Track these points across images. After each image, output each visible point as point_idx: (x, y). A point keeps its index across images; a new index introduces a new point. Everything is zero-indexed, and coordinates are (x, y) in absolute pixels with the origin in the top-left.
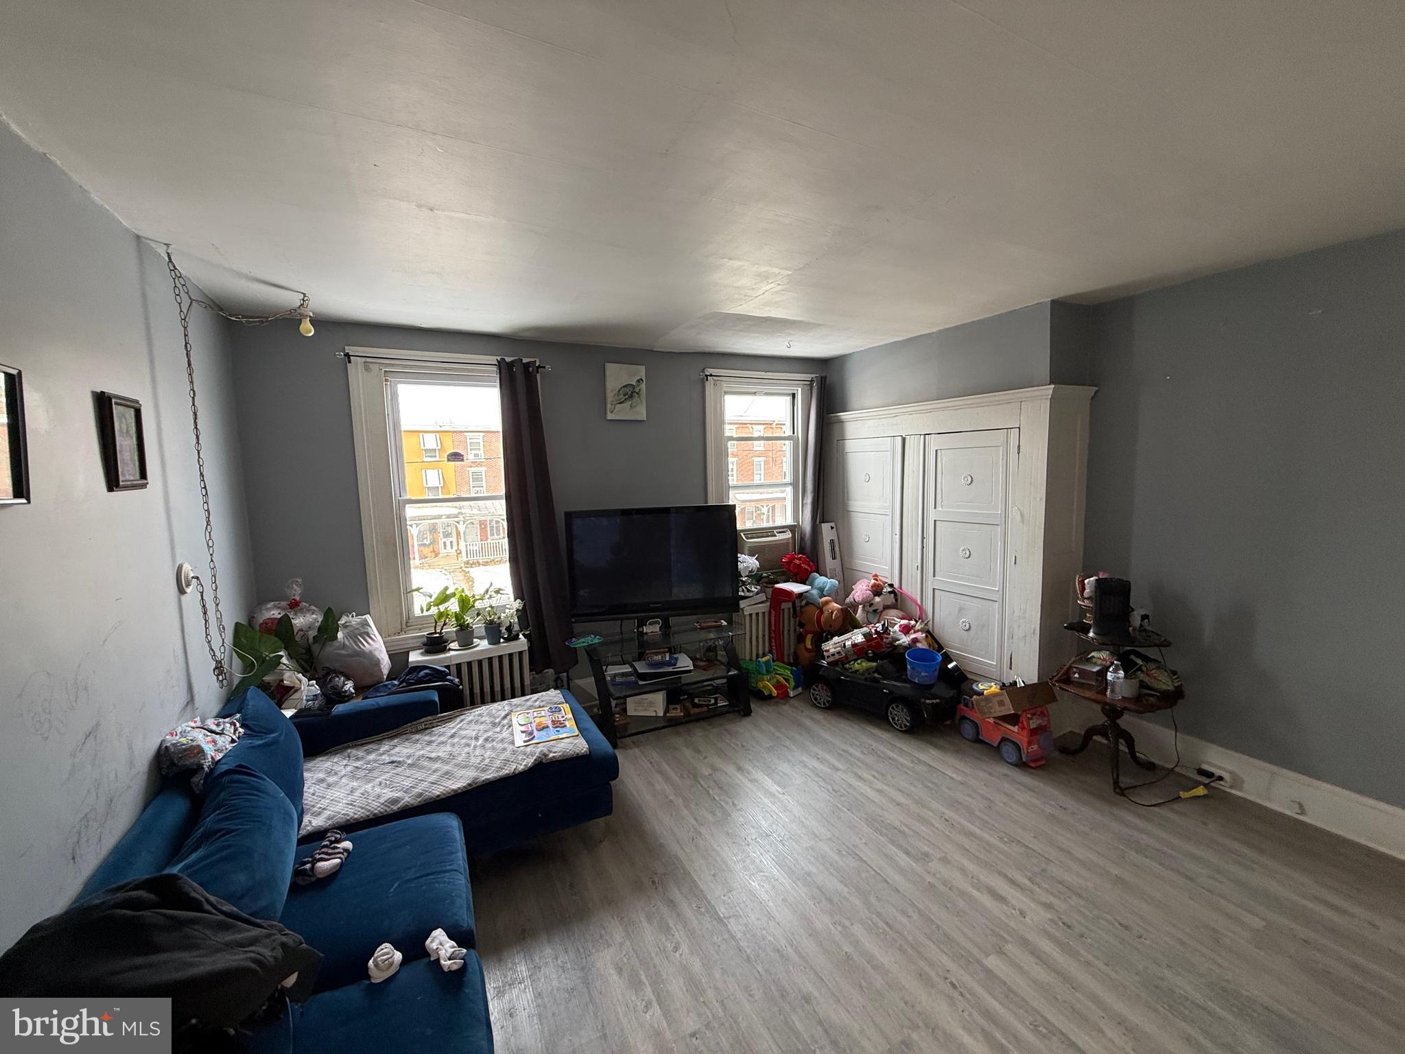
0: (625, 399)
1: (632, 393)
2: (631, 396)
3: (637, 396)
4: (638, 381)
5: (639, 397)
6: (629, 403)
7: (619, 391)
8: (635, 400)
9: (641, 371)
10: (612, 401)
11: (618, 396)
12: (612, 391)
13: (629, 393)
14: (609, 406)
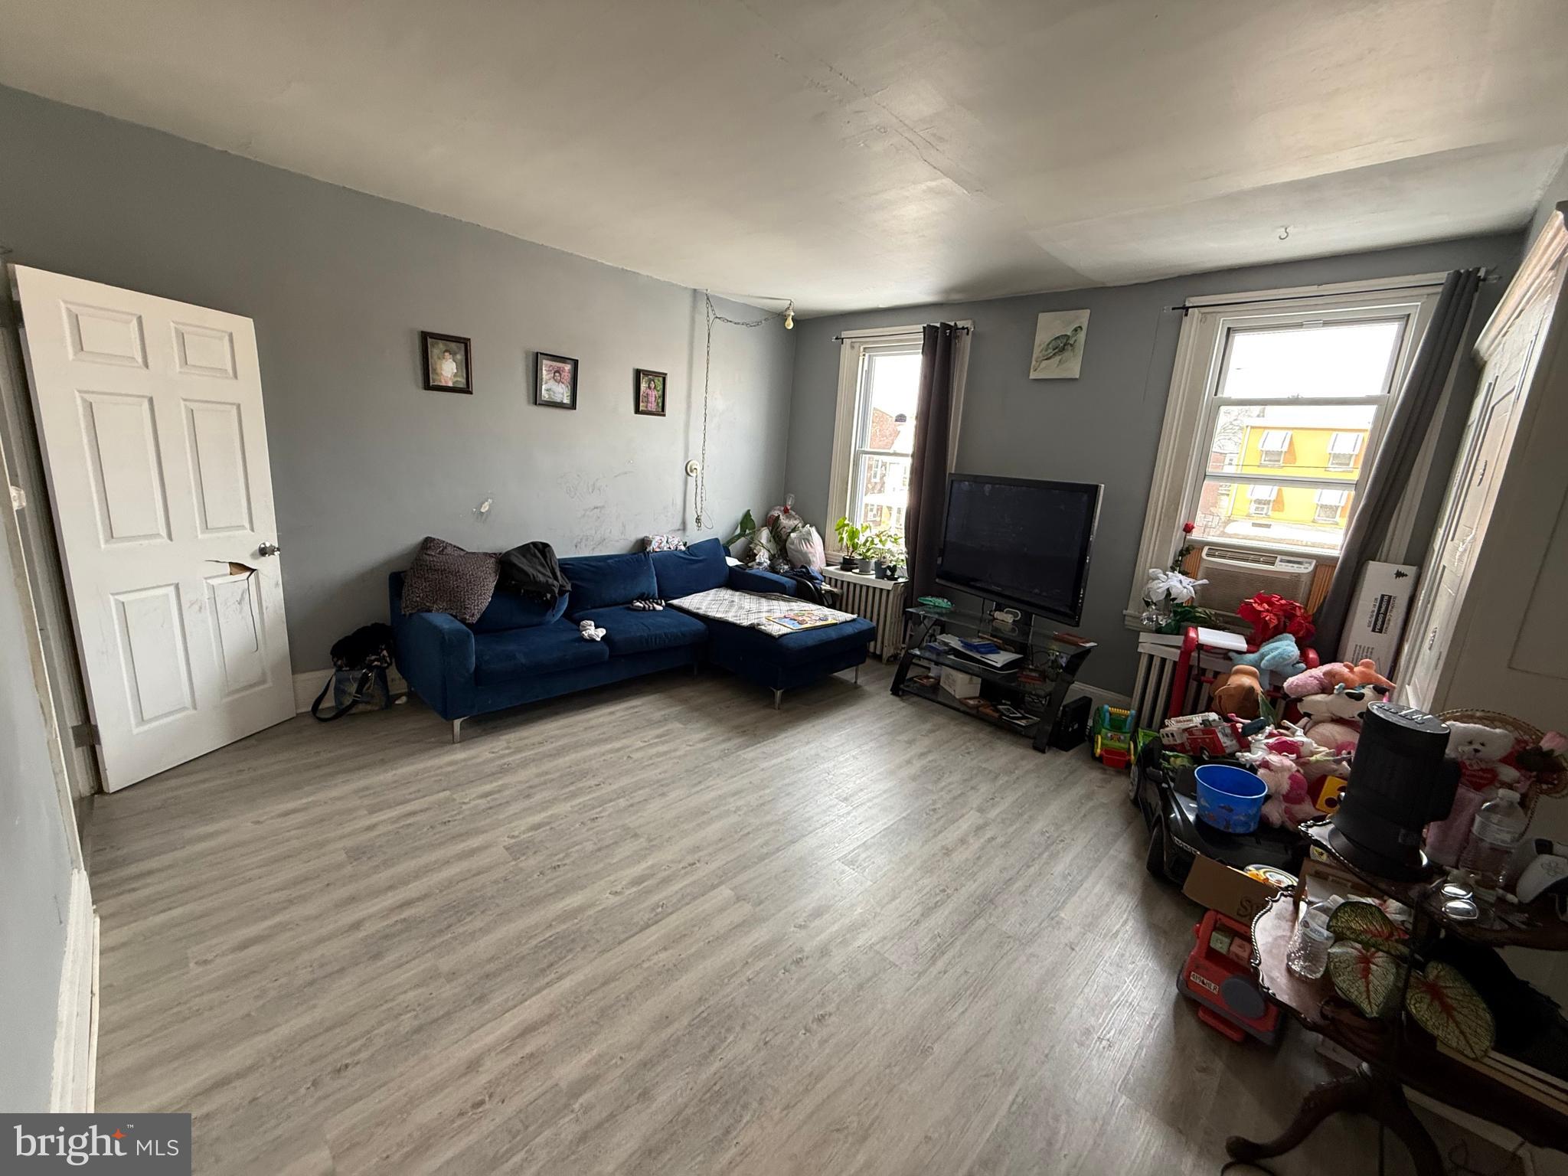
0: (1054, 354)
1: (1065, 345)
2: (1063, 350)
3: (1070, 348)
4: (1076, 330)
5: (1073, 350)
6: (1058, 358)
7: (1048, 344)
8: (1066, 354)
9: (1083, 317)
10: (1038, 358)
11: (1046, 350)
12: (1040, 345)
13: (1062, 346)
14: (1034, 363)
